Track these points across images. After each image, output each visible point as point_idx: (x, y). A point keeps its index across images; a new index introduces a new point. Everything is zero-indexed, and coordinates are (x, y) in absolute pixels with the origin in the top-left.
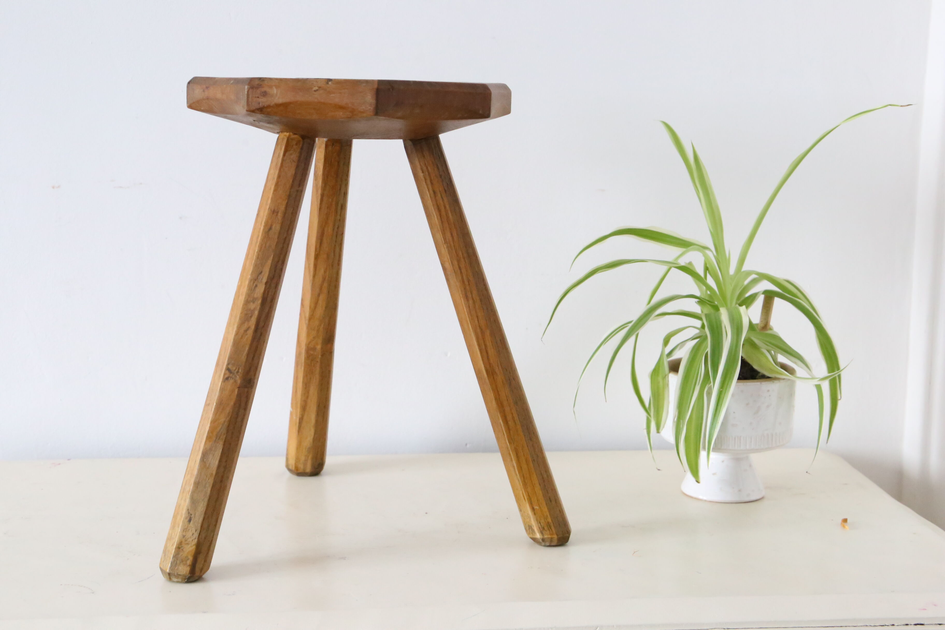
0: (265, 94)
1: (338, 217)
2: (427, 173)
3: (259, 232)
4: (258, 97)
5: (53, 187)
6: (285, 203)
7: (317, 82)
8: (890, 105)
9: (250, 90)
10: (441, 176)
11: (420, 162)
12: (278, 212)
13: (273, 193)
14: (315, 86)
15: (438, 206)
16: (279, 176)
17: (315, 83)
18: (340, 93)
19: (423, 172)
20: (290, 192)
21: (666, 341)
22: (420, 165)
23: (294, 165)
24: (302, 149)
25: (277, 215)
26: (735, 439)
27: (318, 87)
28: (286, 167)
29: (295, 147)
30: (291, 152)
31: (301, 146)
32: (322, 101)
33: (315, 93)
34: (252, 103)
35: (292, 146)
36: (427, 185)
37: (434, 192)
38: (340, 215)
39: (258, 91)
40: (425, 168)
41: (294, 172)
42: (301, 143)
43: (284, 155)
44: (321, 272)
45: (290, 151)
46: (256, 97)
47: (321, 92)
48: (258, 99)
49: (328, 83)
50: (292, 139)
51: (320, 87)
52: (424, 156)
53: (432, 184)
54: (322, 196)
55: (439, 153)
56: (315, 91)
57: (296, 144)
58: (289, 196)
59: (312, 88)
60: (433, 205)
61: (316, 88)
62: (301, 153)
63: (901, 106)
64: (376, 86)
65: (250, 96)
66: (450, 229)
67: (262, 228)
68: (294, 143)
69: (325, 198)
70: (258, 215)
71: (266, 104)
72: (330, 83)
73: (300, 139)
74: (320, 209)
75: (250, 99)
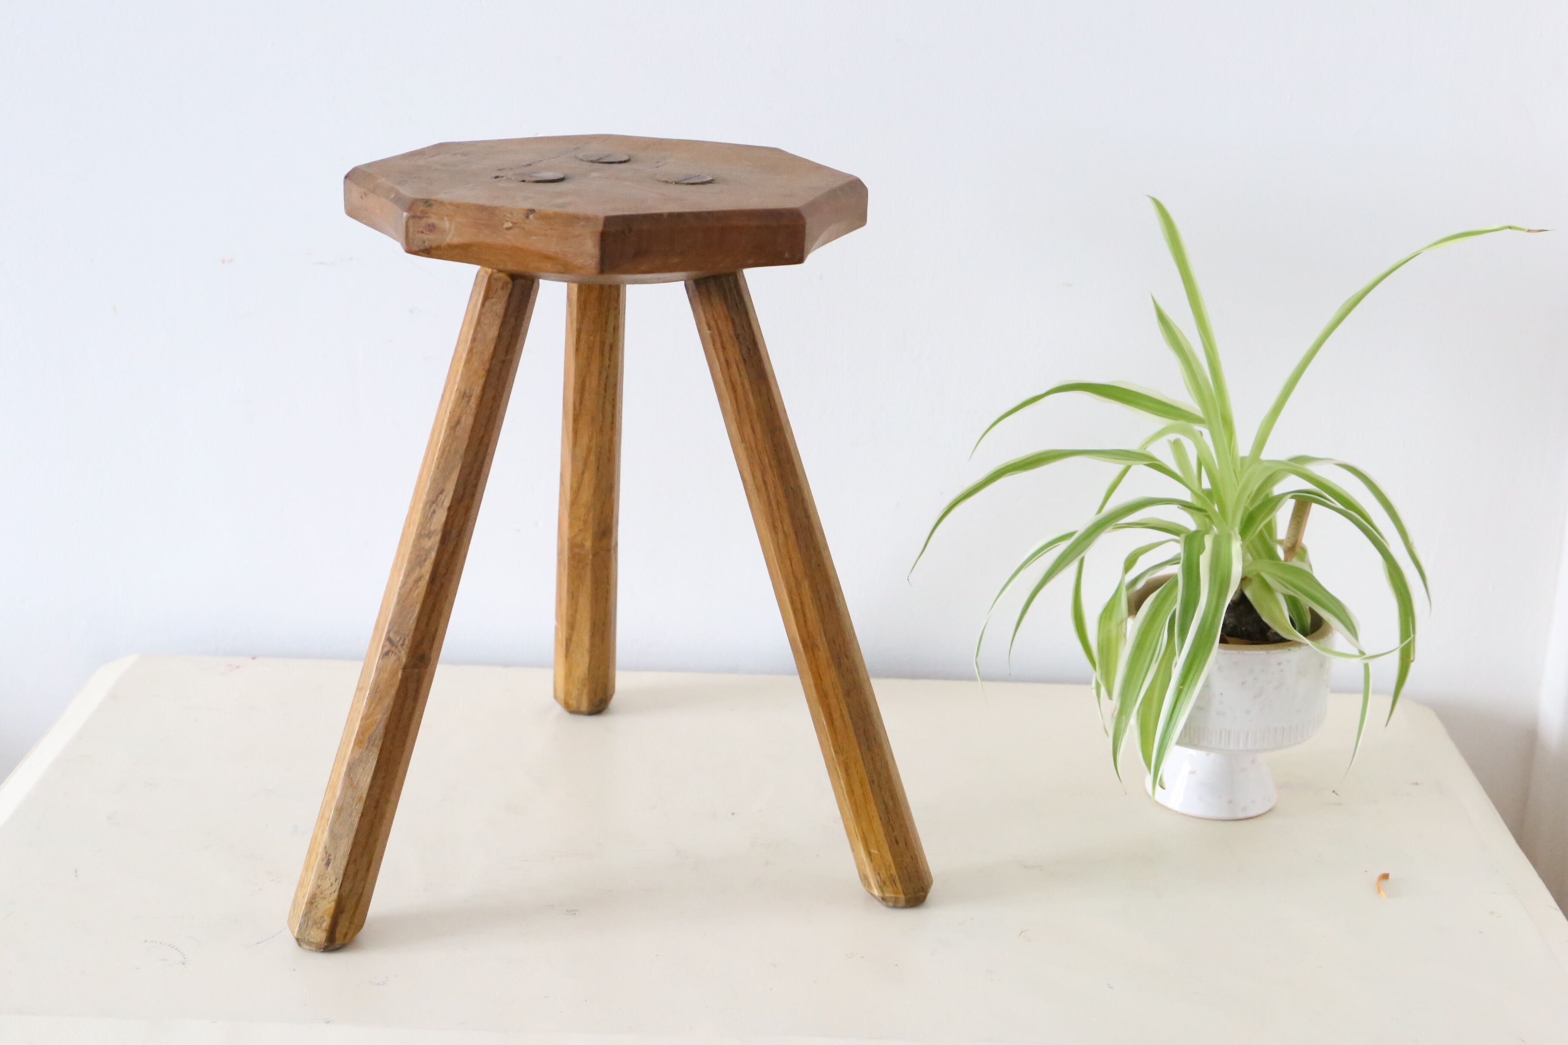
0: (432, 228)
1: (607, 362)
2: (716, 332)
3: (442, 425)
4: (422, 232)
5: (223, 262)
6: (481, 382)
7: (512, 214)
8: (1510, 228)
9: (411, 221)
10: (738, 337)
11: (704, 312)
12: (471, 396)
13: (464, 366)
14: (507, 221)
15: (733, 384)
16: (474, 340)
17: (508, 215)
18: (546, 235)
19: (710, 329)
20: (490, 365)
21: (1130, 563)
22: (706, 317)
23: (498, 322)
24: (510, 295)
25: (469, 401)
26: (1221, 733)
27: (511, 222)
28: (485, 325)
29: (500, 292)
30: (494, 300)
31: (509, 290)
32: (519, 245)
33: (508, 232)
34: (413, 241)
35: (496, 291)
36: (716, 349)
37: (727, 362)
38: (610, 360)
39: (424, 222)
40: (712, 323)
41: (496, 333)
42: (510, 285)
43: (483, 305)
45: (492, 298)
46: (419, 232)
47: (517, 230)
48: (421, 235)
49: (527, 217)
50: (496, 280)
51: (514, 223)
52: (712, 305)
53: (724, 348)
54: (579, 331)
55: (736, 298)
56: (508, 229)
57: (502, 289)
58: (489, 372)
59: (502, 224)
60: (725, 382)
61: (509, 225)
62: (509, 303)
63: (1529, 231)
64: (600, 228)
65: (411, 230)
66: (751, 421)
67: (446, 420)
68: (500, 284)
70: (443, 396)
71: (434, 244)
72: (531, 217)
73: (509, 279)
74: (577, 350)
75: (410, 235)
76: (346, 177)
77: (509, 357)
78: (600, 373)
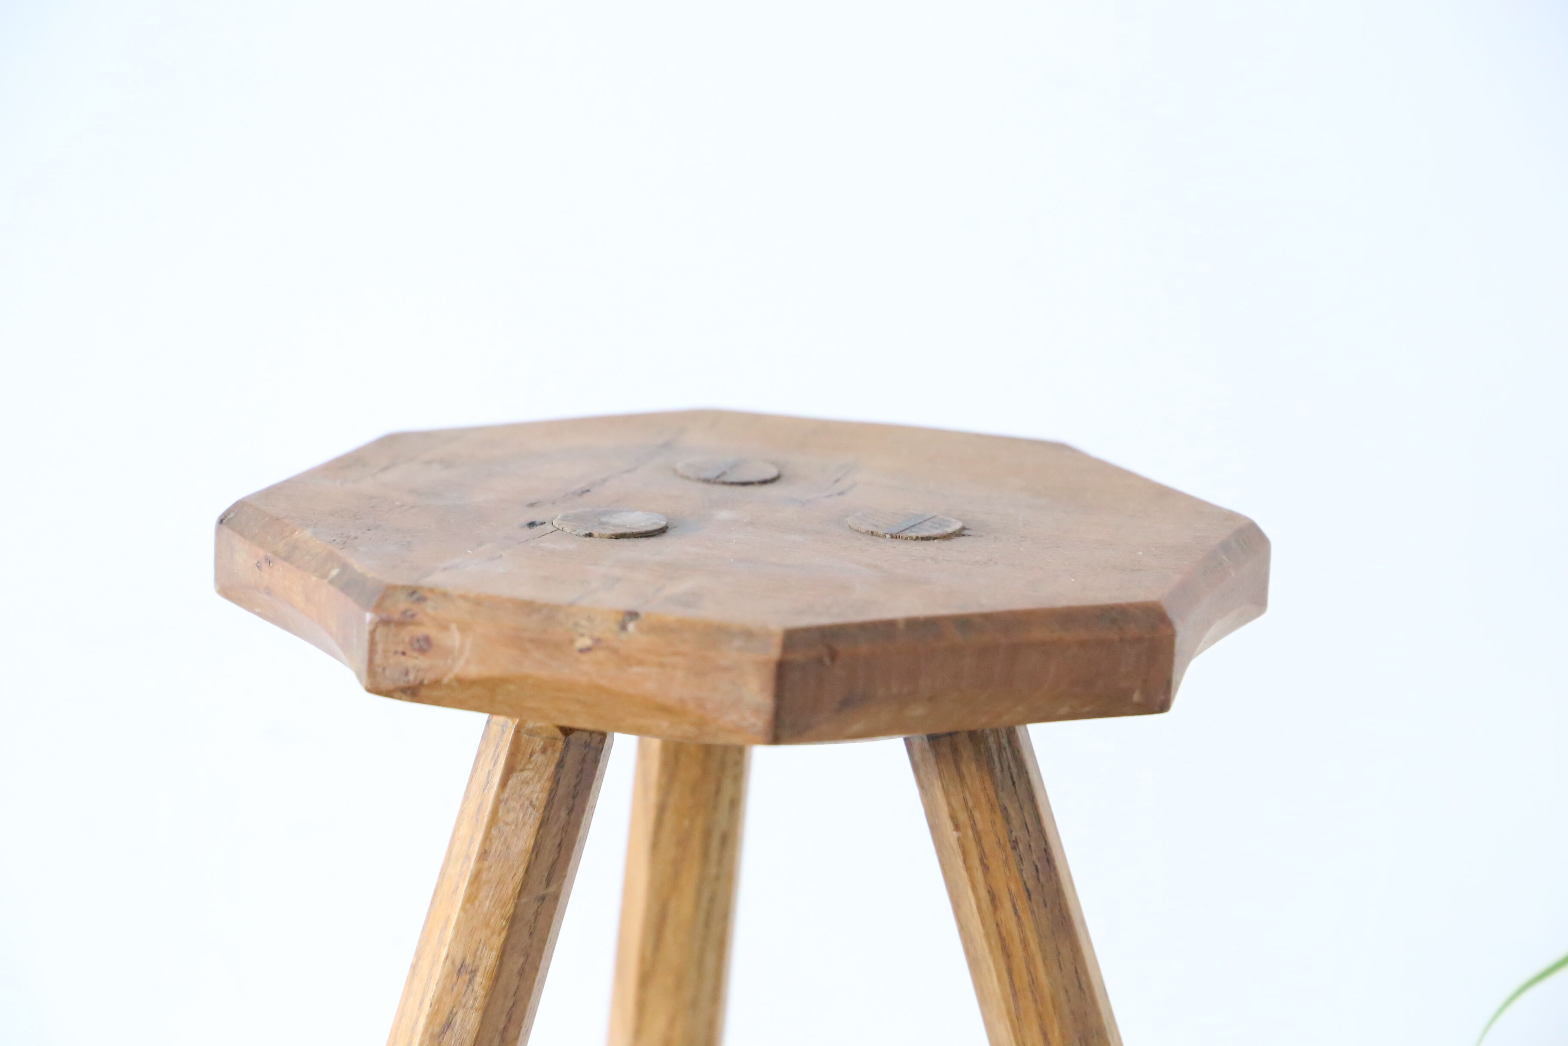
0: (424, 645)
1: (713, 870)
2: (970, 833)
3: (413, 1030)
4: (404, 653)
6: (497, 942)
7: (590, 619)
9: (380, 631)
10: (1015, 844)
11: (947, 794)
12: (474, 972)
13: (463, 909)
14: (582, 635)
15: (1002, 939)
16: (484, 854)
17: (584, 623)
18: (661, 665)
19: (957, 827)
20: (516, 906)
22: (949, 804)
23: (533, 819)
24: (560, 765)
25: (471, 981)
27: (592, 638)
28: (507, 824)
29: (538, 758)
30: (526, 774)
31: (557, 755)
32: (604, 682)
33: (584, 657)
34: (384, 669)
35: (531, 755)
36: (968, 869)
37: (993, 897)
38: (720, 862)
39: (406, 634)
40: (963, 817)
41: (531, 842)
42: (560, 744)
43: (504, 783)
44: (658, 1025)
45: (522, 770)
46: (396, 653)
47: (600, 655)
48: (403, 659)
49: (623, 627)
50: (532, 733)
51: (598, 641)
52: (962, 778)
53: (986, 868)
54: (661, 809)
55: (1012, 765)
56: (583, 651)
57: (544, 751)
58: (513, 920)
59: (572, 642)
60: (987, 935)
61: (585, 642)
62: (556, 780)
64: (774, 653)
65: (380, 648)
66: (1040, 1016)
67: (422, 1021)
68: (538, 743)
69: (670, 819)
70: (414, 967)
71: (428, 678)
72: (631, 626)
73: (560, 735)
74: (655, 845)
75: (379, 659)
76: (221, 521)
77: (552, 889)
78: (699, 892)
